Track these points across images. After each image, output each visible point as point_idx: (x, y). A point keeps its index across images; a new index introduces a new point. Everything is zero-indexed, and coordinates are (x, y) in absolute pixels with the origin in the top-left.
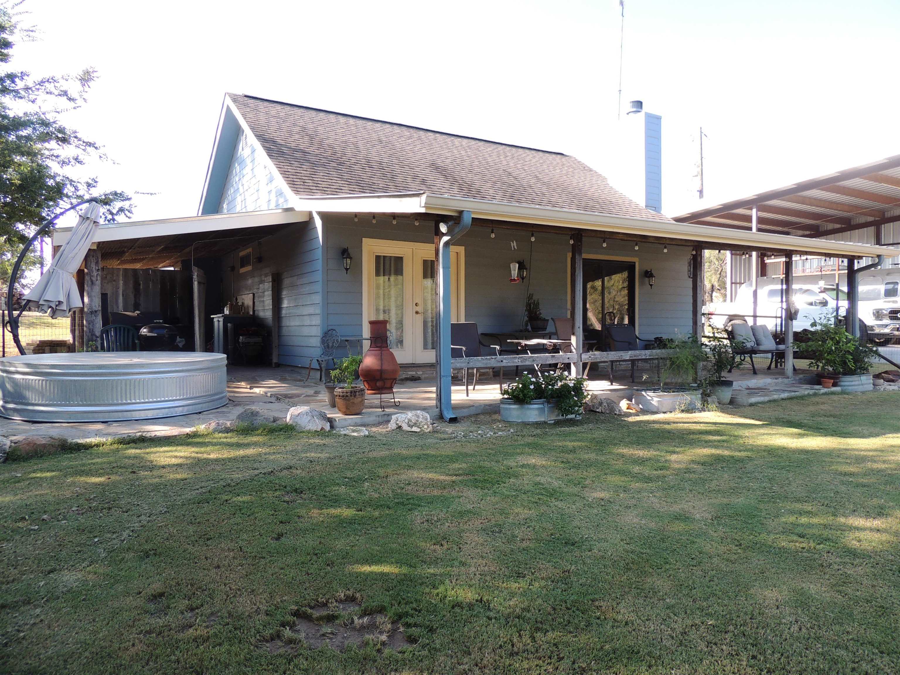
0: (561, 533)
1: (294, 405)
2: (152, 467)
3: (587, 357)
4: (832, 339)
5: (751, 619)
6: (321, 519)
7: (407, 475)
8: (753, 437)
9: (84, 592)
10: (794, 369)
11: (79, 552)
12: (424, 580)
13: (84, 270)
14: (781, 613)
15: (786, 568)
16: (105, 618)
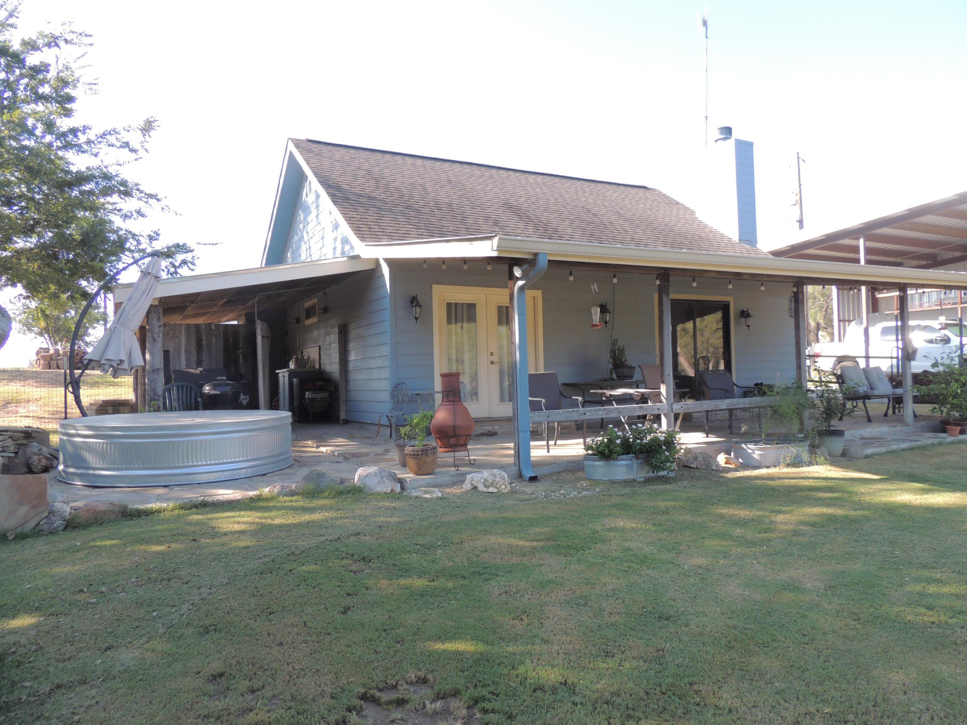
0: (654, 605)
1: (362, 465)
2: (214, 533)
3: (679, 407)
4: (957, 381)
5: (874, 706)
6: (391, 591)
7: (483, 540)
8: (870, 494)
9: (141, 672)
10: (915, 416)
11: (137, 627)
12: (502, 660)
13: (145, 327)
14: (909, 699)
15: (913, 647)
16: (162, 701)
